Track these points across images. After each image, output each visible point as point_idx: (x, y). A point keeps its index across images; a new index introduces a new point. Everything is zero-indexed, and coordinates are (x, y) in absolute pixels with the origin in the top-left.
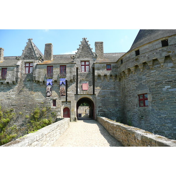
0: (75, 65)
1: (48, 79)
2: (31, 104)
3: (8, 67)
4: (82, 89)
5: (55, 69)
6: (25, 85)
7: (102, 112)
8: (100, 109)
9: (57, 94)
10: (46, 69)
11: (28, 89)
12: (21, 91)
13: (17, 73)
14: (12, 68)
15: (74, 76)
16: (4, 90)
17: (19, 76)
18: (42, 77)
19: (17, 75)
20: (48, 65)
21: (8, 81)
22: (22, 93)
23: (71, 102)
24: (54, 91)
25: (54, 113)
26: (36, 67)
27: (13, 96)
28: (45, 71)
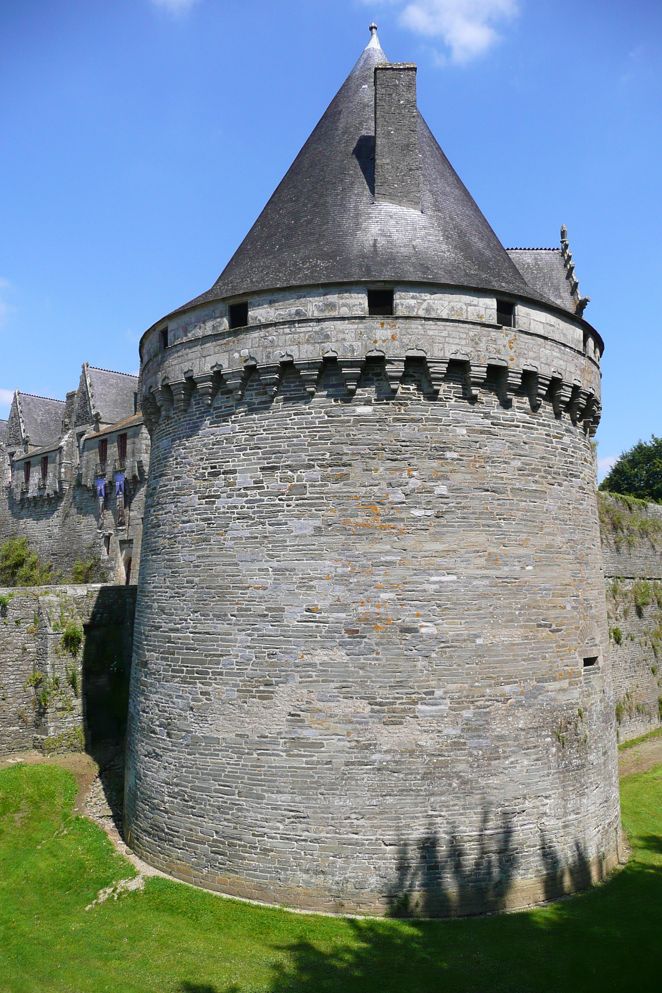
0: (141, 429)
1: (99, 478)
2: (75, 550)
3: (49, 455)
5: (111, 448)
6: (74, 498)
9: (113, 520)
10: (97, 450)
11: (76, 510)
12: (67, 516)
13: (60, 468)
14: (53, 454)
15: (140, 465)
16: (48, 515)
17: (63, 475)
18: (91, 473)
19: (60, 473)
20: (101, 438)
21: (48, 491)
22: (67, 521)
23: (134, 541)
24: (110, 512)
25: (103, 574)
26: (83, 448)
27: (56, 531)
28: (96, 456)
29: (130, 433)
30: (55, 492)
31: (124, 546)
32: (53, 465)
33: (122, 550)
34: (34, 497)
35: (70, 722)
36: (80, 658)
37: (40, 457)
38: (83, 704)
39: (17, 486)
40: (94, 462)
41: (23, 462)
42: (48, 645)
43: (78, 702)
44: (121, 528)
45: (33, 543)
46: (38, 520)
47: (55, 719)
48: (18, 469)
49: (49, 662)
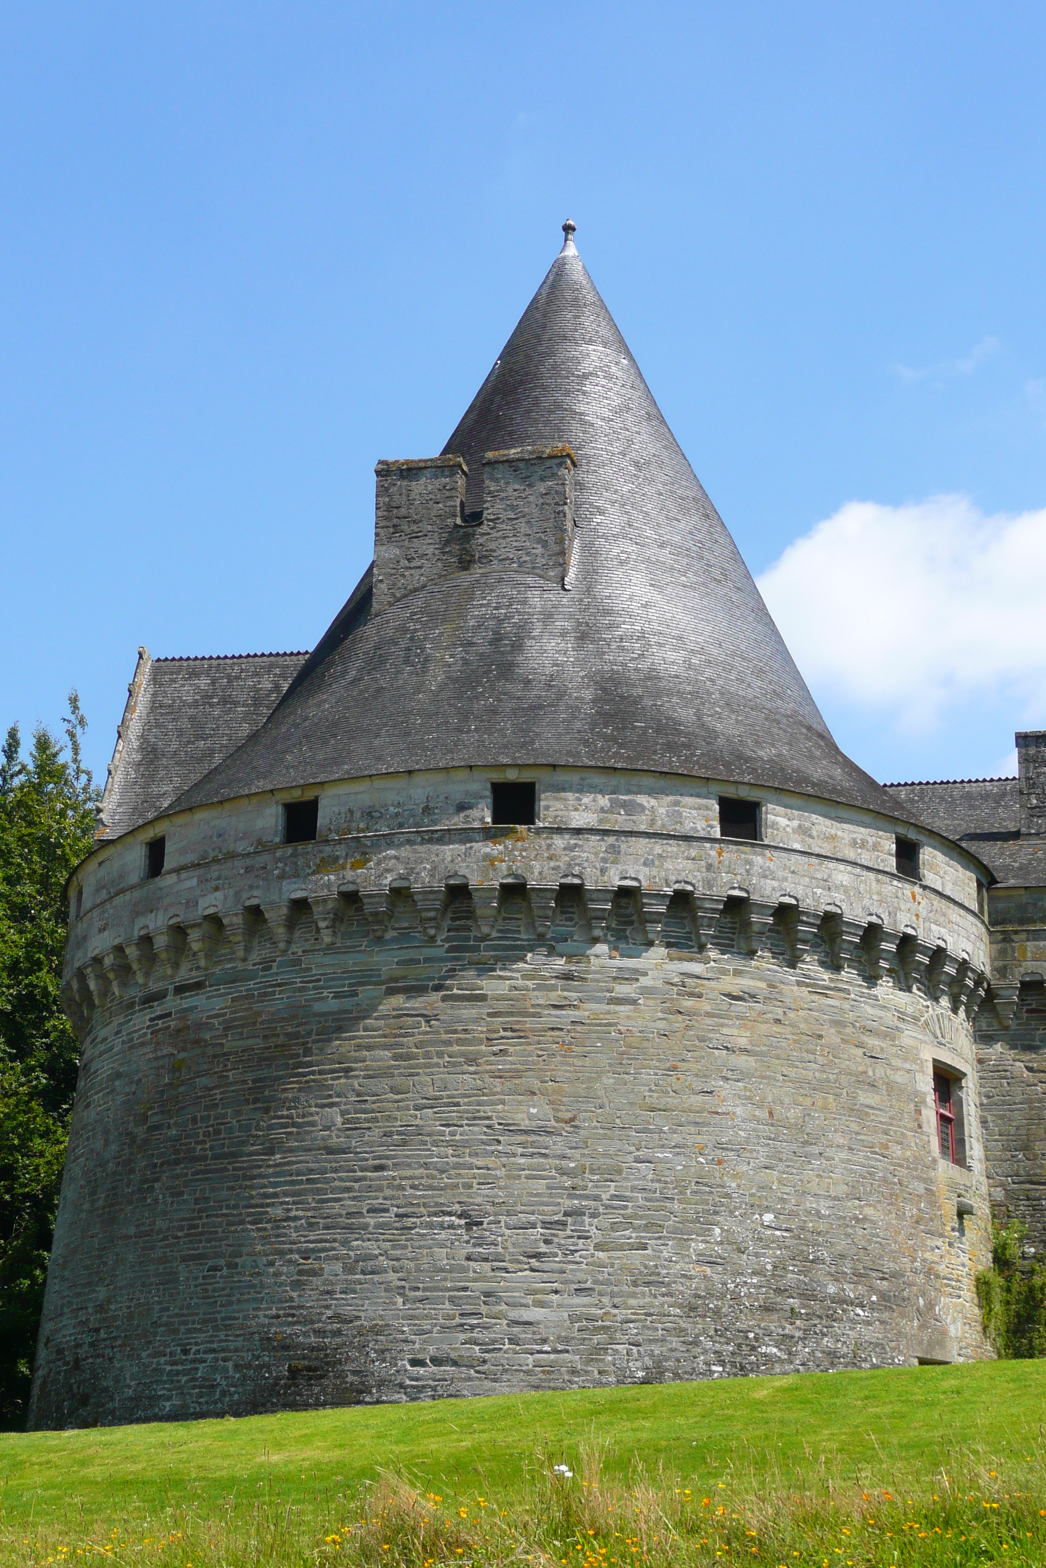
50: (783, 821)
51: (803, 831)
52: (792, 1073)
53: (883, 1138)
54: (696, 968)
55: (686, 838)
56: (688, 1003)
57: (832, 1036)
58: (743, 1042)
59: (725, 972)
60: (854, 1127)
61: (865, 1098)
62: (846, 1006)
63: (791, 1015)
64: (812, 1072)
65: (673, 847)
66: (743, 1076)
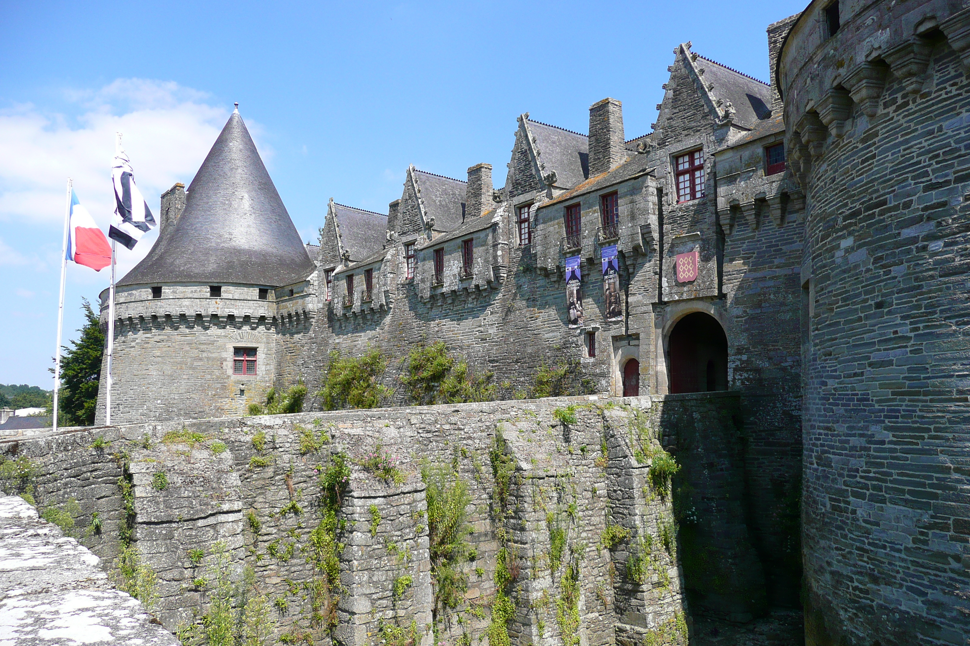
1: (568, 256)
2: (531, 354)
3: (474, 236)
4: (676, 281)
5: (587, 214)
6: (519, 287)
7: (747, 371)
8: (740, 360)
9: (597, 310)
10: (562, 220)
11: (524, 302)
12: (509, 311)
13: (495, 251)
14: (482, 235)
15: (645, 231)
16: (473, 313)
17: (500, 260)
18: (553, 251)
19: (495, 257)
20: (567, 204)
21: (477, 281)
22: (511, 317)
23: (642, 336)
24: (590, 300)
25: (588, 383)
26: (536, 220)
27: (492, 331)
28: (560, 227)
29: (622, 190)
30: (489, 282)
31: (618, 344)
32: (481, 249)
33: (616, 349)
34: (454, 292)
35: (669, 604)
36: (669, 505)
37: (459, 241)
38: (680, 575)
39: (423, 281)
40: (557, 236)
41: (432, 250)
42: (635, 486)
43: (673, 572)
44: (614, 319)
45: (455, 349)
46: (458, 320)
47: (654, 601)
48: (424, 260)
49: (637, 511)
50: (167, 291)
51: (174, 292)
52: (172, 360)
53: (202, 374)
54: (149, 335)
55: (142, 301)
56: (146, 345)
57: (187, 348)
58: (158, 354)
59: (155, 335)
60: (191, 372)
61: (196, 364)
62: (194, 338)
63: (174, 344)
64: (179, 359)
65: (139, 304)
66: (158, 363)
